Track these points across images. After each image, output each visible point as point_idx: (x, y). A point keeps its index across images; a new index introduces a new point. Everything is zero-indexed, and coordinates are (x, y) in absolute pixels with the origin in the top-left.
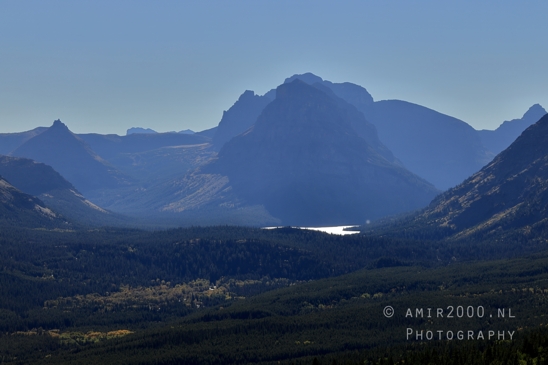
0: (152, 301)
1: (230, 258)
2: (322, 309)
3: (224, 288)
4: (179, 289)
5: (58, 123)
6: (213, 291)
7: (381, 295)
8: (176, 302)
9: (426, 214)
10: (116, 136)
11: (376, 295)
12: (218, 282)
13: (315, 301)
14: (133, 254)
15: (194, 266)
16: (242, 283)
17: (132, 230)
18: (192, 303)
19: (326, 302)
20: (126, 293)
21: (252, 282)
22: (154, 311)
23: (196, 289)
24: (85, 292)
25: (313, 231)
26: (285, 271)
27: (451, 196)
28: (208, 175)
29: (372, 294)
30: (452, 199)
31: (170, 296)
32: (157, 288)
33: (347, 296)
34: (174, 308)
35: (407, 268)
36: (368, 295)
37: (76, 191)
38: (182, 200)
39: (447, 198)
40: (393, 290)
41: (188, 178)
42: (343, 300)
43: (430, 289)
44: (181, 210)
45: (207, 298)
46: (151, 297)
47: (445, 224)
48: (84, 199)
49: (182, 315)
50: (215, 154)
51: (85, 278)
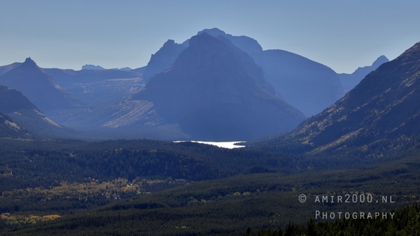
0: (82, 193)
1: (144, 163)
2: (203, 203)
3: (138, 186)
4: (104, 185)
5: (29, 60)
6: (130, 187)
7: (248, 193)
8: (100, 195)
9: (293, 135)
10: (72, 70)
11: (245, 194)
12: (134, 181)
13: (198, 197)
14: (73, 158)
15: (118, 169)
16: (151, 182)
17: (76, 141)
18: (111, 196)
19: (207, 197)
20: (64, 187)
21: (159, 181)
22: (83, 201)
23: (117, 186)
24: (34, 185)
25: (207, 145)
26: (184, 174)
27: (312, 121)
28: (138, 101)
29: (242, 193)
30: (313, 124)
31: (96, 191)
32: (88, 184)
33: (223, 194)
34: (98, 199)
35: (272, 174)
36: (239, 194)
37: (39, 111)
38: (118, 120)
39: (309, 123)
40: (258, 190)
41: (123, 103)
42: (220, 197)
43: (285, 190)
44: (117, 126)
45: (123, 193)
46: (81, 191)
47: (306, 142)
48: (44, 117)
49: (102, 205)
50: (144, 85)
51: (36, 175)
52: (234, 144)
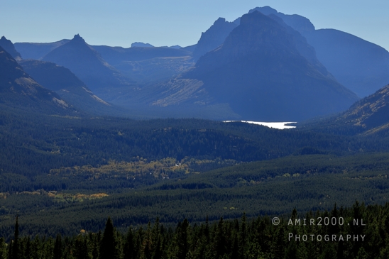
0: (130, 173)
1: (193, 143)
2: (252, 184)
3: (186, 165)
4: (152, 165)
5: (77, 37)
6: (178, 167)
7: (298, 175)
8: (148, 174)
9: (345, 116)
10: (121, 48)
11: (294, 175)
12: (183, 160)
13: (248, 178)
14: (121, 137)
15: (166, 148)
16: (199, 162)
17: (124, 119)
18: (159, 175)
19: (256, 178)
20: (112, 166)
21: (207, 161)
22: (130, 180)
23: (165, 166)
24: (81, 164)
25: (258, 125)
26: (233, 154)
27: (365, 102)
28: (187, 80)
29: (292, 174)
30: (365, 105)
31: (144, 170)
32: (136, 163)
33: (273, 175)
34: (147, 179)
35: (323, 155)
36: (289, 175)
37: (87, 88)
38: (167, 98)
39: (362, 104)
40: (308, 172)
41: (172, 81)
42: (269, 178)
43: (335, 172)
44: (166, 105)
45: (172, 173)
46: (129, 170)
47: (358, 124)
48: (92, 95)
49: (150, 184)
50: (194, 64)
51: (84, 153)
52: (285, 125)
